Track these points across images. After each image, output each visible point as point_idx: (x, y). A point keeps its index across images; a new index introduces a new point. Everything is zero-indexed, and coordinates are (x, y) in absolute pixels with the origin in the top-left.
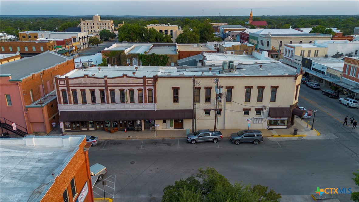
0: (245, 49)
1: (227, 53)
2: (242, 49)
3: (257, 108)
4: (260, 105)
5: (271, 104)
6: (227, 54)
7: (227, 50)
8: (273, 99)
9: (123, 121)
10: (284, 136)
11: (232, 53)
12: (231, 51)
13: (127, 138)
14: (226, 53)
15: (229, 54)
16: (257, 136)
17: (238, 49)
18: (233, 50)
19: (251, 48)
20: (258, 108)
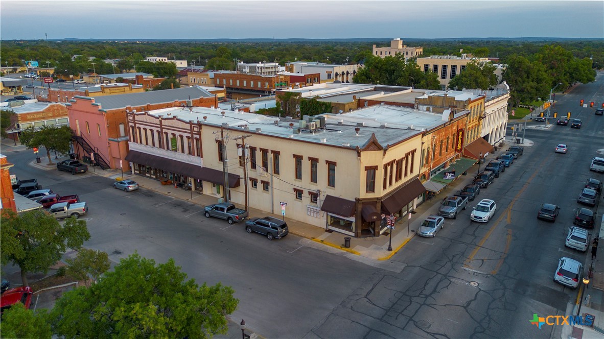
0: (451, 104)
1: (419, 108)
2: (446, 105)
3: (310, 191)
4: (314, 188)
5: (329, 189)
6: (419, 110)
7: (419, 104)
8: (331, 182)
9: (178, 175)
10: (326, 244)
11: (428, 110)
12: (425, 105)
13: (167, 193)
14: (417, 108)
15: (422, 110)
16: (272, 228)
17: (439, 103)
18: (430, 104)
19: (462, 104)
20: (312, 191)
